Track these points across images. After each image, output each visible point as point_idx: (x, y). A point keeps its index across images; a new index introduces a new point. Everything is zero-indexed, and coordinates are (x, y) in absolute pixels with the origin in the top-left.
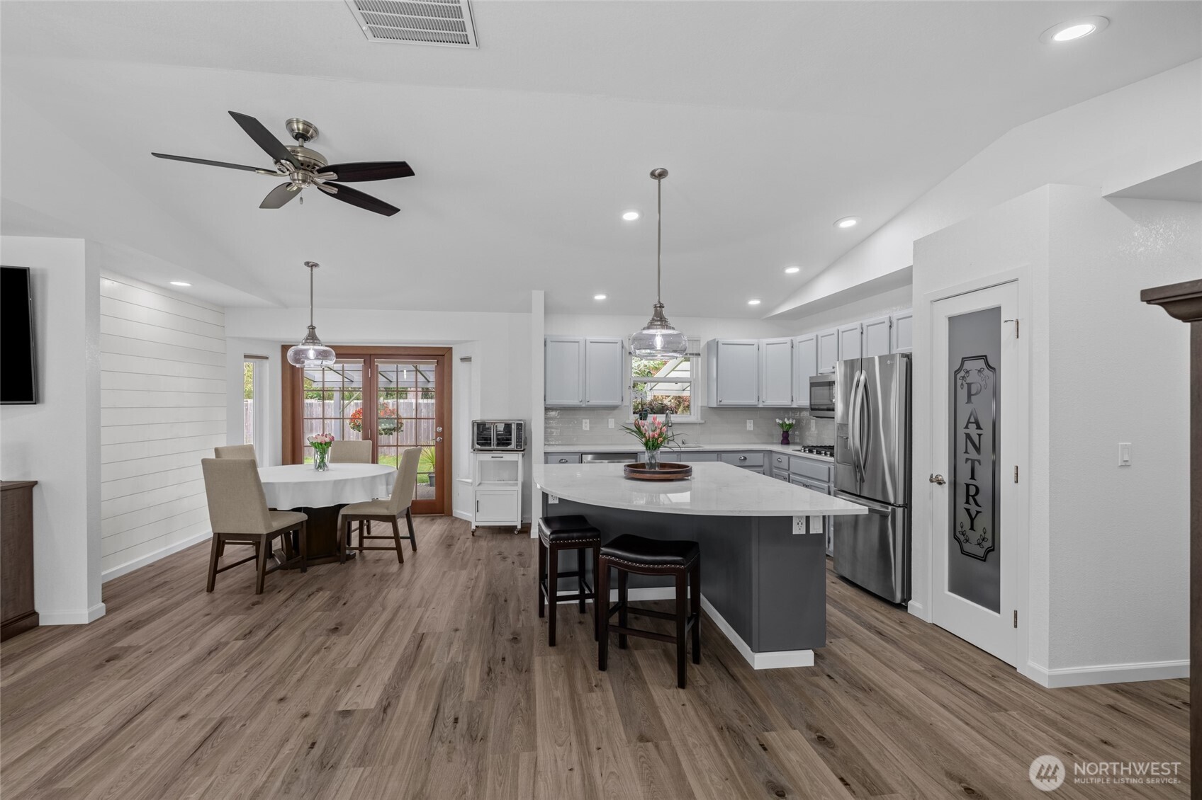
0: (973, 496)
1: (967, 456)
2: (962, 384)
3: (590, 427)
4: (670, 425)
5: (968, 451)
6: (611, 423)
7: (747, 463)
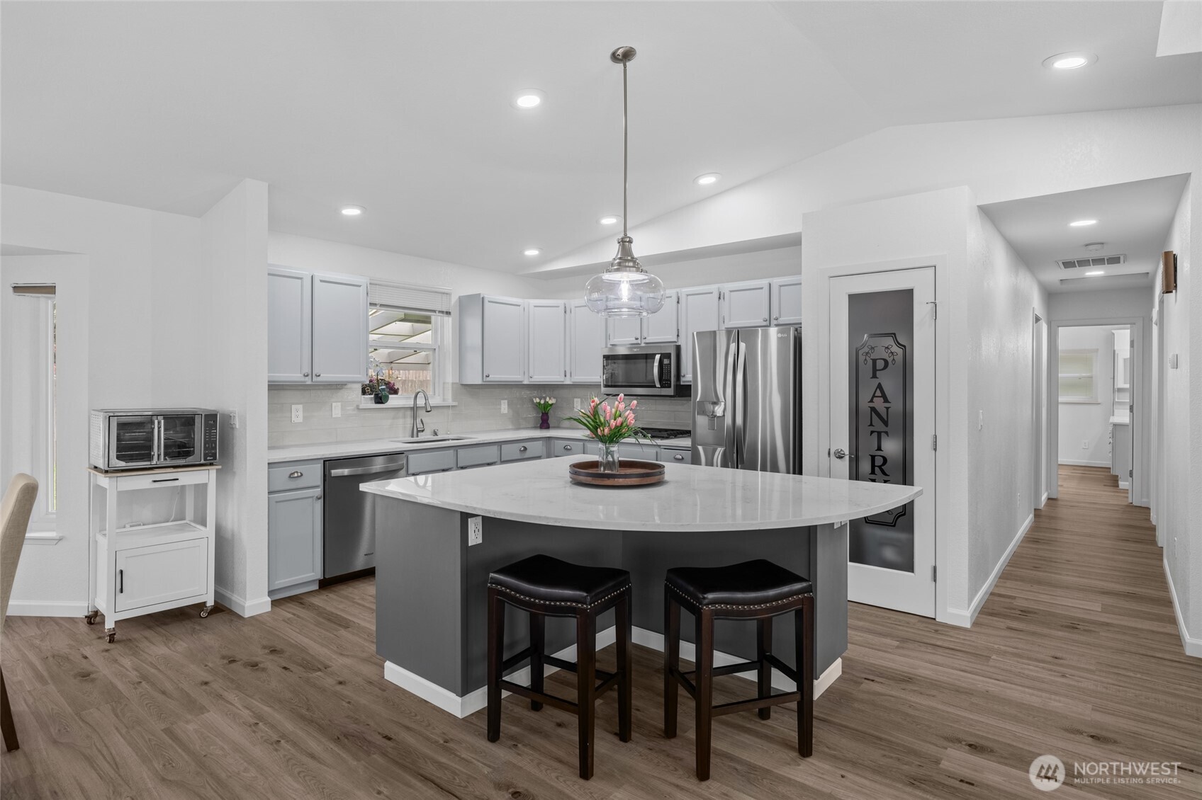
0: (880, 467)
1: (872, 428)
2: (866, 359)
3: (304, 418)
4: (429, 409)
5: (873, 424)
6: (337, 410)
7: (527, 455)
